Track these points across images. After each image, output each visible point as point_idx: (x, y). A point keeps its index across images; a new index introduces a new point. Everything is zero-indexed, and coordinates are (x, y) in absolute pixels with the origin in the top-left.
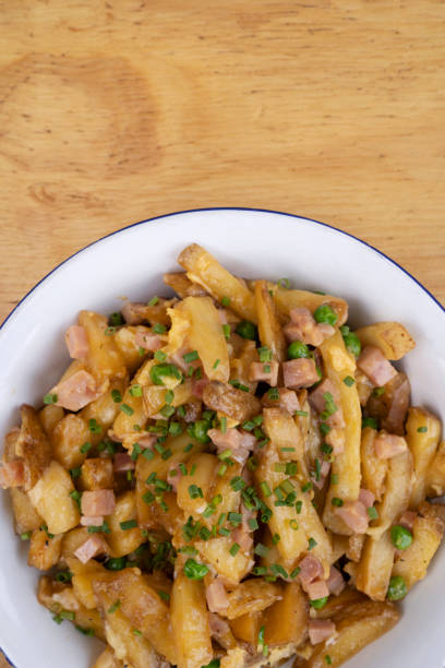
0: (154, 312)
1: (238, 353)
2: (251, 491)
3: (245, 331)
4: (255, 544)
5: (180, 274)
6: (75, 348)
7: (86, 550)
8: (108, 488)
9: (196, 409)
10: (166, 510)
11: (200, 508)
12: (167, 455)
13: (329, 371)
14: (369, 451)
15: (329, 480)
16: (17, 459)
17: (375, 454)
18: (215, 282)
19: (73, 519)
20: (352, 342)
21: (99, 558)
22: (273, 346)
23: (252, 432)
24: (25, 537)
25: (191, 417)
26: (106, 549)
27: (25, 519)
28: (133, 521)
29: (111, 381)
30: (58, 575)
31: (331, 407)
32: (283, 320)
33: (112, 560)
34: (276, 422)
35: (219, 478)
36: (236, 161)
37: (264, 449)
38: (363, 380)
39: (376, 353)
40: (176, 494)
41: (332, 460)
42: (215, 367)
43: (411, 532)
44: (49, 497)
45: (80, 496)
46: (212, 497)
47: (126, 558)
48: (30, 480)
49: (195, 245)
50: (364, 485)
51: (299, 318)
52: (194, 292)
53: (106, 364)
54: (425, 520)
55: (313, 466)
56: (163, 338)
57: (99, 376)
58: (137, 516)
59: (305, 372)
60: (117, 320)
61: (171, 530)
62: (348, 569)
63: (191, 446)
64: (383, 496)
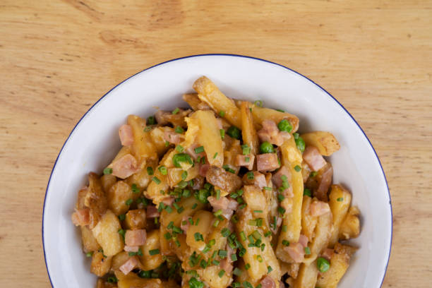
0: (176, 119)
1: (228, 148)
2: (233, 237)
3: (233, 133)
4: (234, 269)
5: (194, 94)
6: (125, 139)
7: (127, 267)
8: (142, 229)
9: (200, 182)
10: (179, 246)
11: (202, 247)
12: (180, 211)
13: (285, 161)
14: (307, 212)
15: (281, 229)
16: (85, 207)
17: (310, 213)
18: (216, 101)
19: (119, 247)
20: (300, 143)
21: (135, 271)
22: (251, 144)
23: (236, 199)
24: (89, 255)
25: (197, 186)
26: (140, 266)
27: (89, 245)
28: (157, 249)
29: (147, 162)
30: (109, 279)
31: (286, 184)
32: (258, 127)
33: (143, 272)
34: (252, 194)
35: (214, 228)
36: (230, 23)
37: (243, 210)
38: (306, 167)
39: (315, 150)
40: (186, 236)
41: (284, 217)
42: (214, 157)
43: (329, 262)
44: (105, 233)
45: (125, 232)
46: (209, 241)
47: (152, 271)
48: (93, 222)
49: (204, 77)
50: (302, 232)
51: (269, 128)
52: (203, 107)
53: (145, 151)
54: (338, 256)
55: (272, 221)
56: (182, 136)
57: (140, 159)
58: (160, 247)
59: (271, 162)
60: (152, 122)
61: (181, 258)
62: (289, 281)
63: (196, 205)
64: (313, 239)
